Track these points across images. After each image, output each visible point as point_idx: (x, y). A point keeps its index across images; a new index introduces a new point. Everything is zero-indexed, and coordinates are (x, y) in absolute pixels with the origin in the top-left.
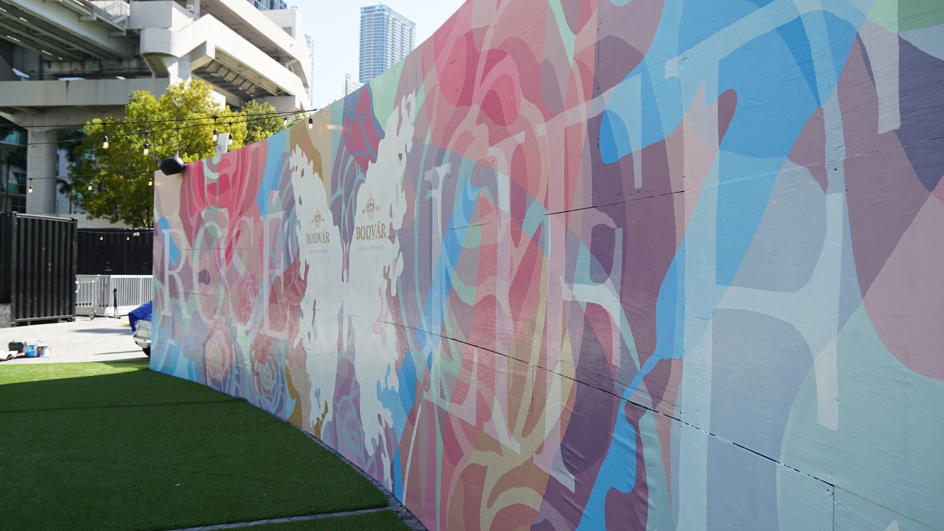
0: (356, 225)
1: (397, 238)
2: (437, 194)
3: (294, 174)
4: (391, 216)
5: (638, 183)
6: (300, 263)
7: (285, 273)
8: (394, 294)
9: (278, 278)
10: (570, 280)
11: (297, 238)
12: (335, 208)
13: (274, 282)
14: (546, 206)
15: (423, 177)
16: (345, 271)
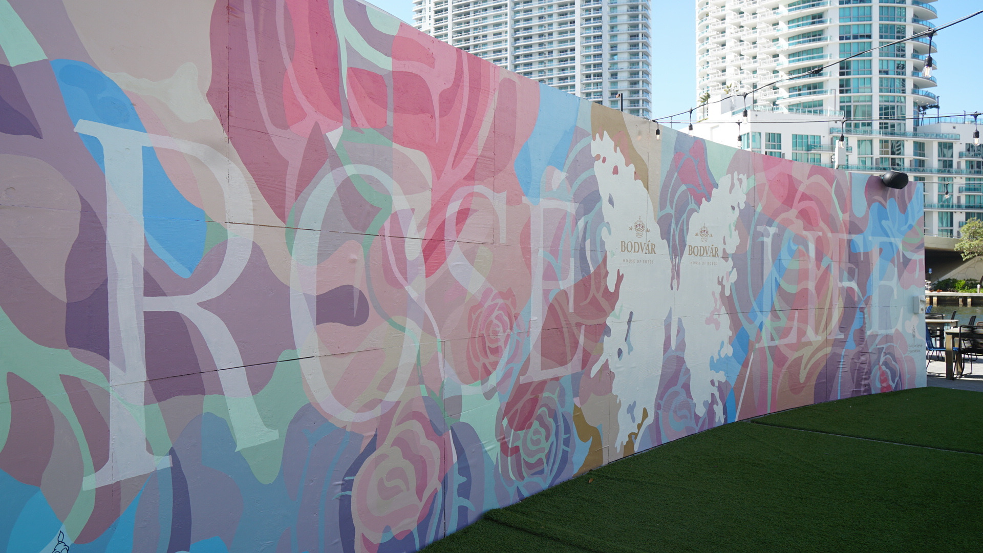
0: (688, 243)
1: (730, 259)
2: (768, 241)
3: (598, 164)
4: (725, 243)
5: (862, 259)
6: (607, 273)
7: (576, 285)
8: (727, 293)
9: (565, 293)
10: (841, 281)
11: (603, 243)
12: (664, 224)
13: (556, 299)
14: (832, 259)
15: (755, 228)
16: (675, 281)
